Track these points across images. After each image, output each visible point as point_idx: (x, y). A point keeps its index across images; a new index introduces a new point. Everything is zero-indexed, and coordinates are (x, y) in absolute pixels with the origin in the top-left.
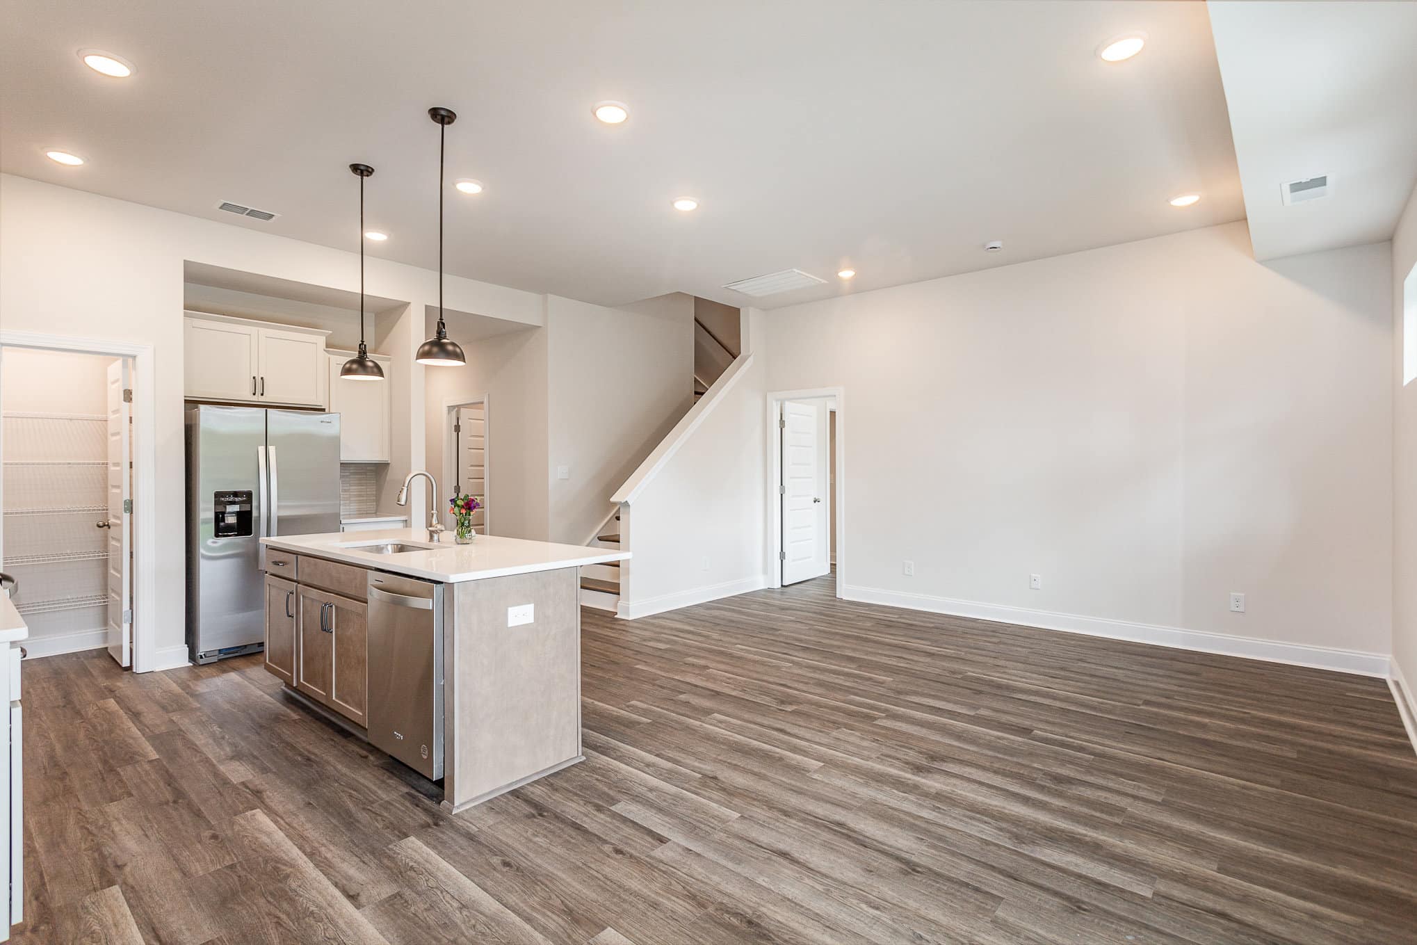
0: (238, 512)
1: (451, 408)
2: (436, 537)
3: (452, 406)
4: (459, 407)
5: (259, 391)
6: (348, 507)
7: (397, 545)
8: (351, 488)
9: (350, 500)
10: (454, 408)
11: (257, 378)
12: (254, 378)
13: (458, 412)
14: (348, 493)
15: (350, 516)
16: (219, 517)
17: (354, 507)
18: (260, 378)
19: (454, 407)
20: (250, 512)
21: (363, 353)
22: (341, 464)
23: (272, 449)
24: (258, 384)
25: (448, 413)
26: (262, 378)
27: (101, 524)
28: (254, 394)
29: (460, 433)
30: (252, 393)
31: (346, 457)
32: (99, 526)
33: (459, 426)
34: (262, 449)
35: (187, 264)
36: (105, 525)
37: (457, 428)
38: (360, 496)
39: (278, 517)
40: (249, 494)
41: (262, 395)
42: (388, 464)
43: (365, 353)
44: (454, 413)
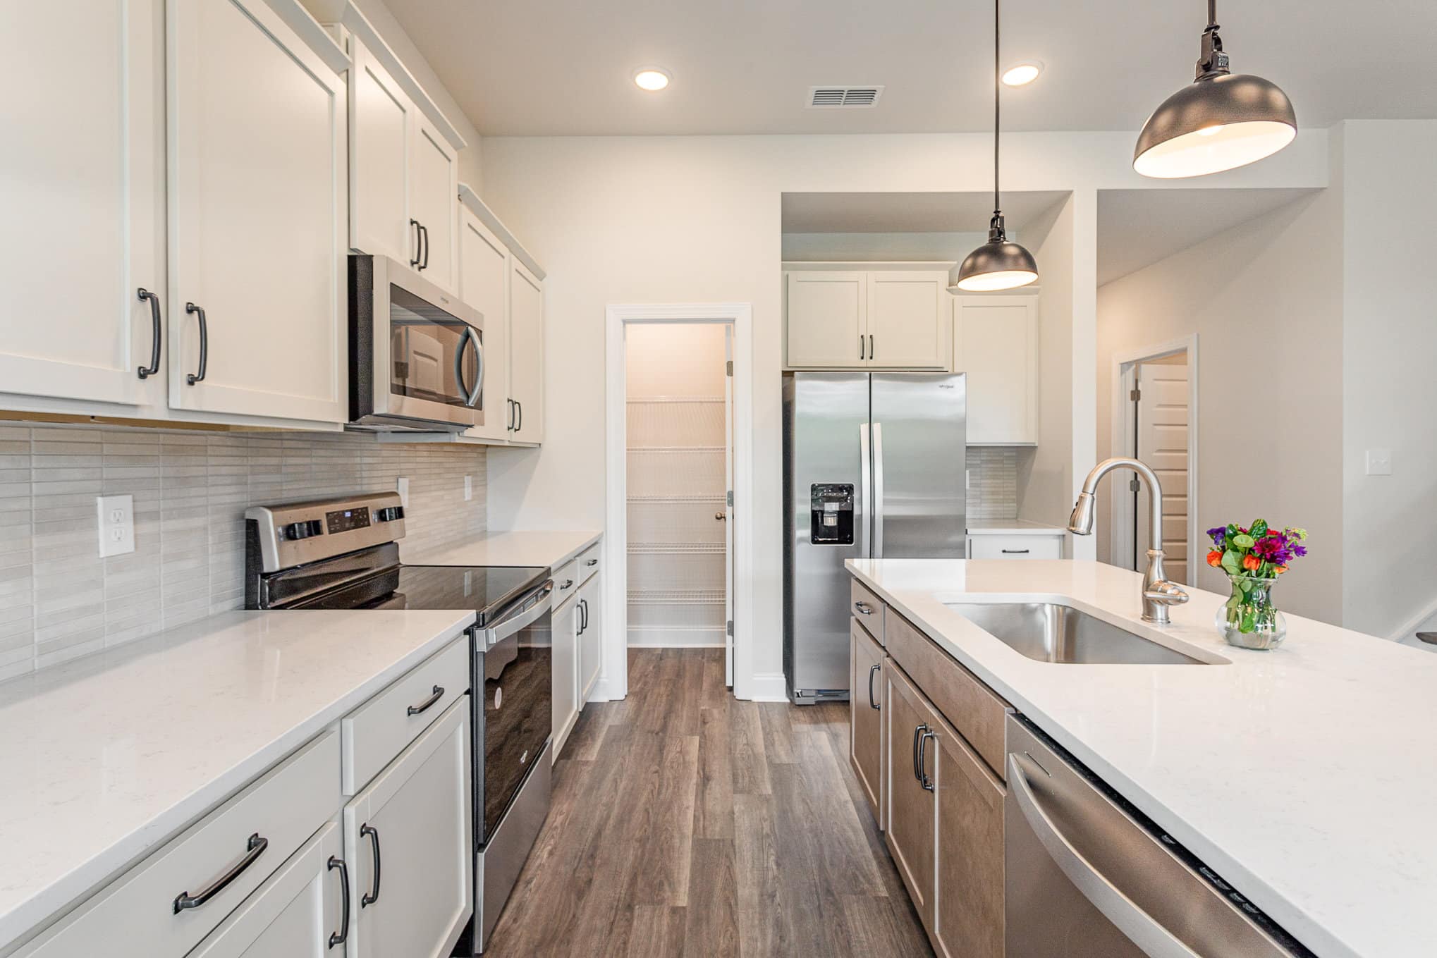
0: (838, 511)
1: (1125, 366)
2: (1160, 611)
3: (1127, 363)
4: (1138, 362)
5: (867, 355)
6: (979, 509)
7: (1065, 607)
8: (983, 481)
9: (981, 499)
10: (1131, 365)
11: (865, 337)
12: (862, 337)
13: (1137, 373)
14: (978, 489)
15: (979, 523)
16: (816, 517)
17: (986, 508)
18: (869, 337)
19: (1129, 364)
20: (851, 512)
21: (998, 233)
22: (967, 447)
23: (877, 427)
24: (867, 345)
25: (1122, 373)
26: (871, 337)
27: (719, 516)
28: (862, 358)
29: (1139, 403)
30: (860, 358)
31: (973, 438)
32: (717, 518)
33: (1139, 391)
34: (864, 428)
35: (786, 198)
36: (722, 517)
37: (1136, 395)
38: (993, 493)
39: (884, 516)
40: (850, 489)
41: (871, 358)
42: (1036, 447)
43: (1001, 233)
44: (1130, 374)
